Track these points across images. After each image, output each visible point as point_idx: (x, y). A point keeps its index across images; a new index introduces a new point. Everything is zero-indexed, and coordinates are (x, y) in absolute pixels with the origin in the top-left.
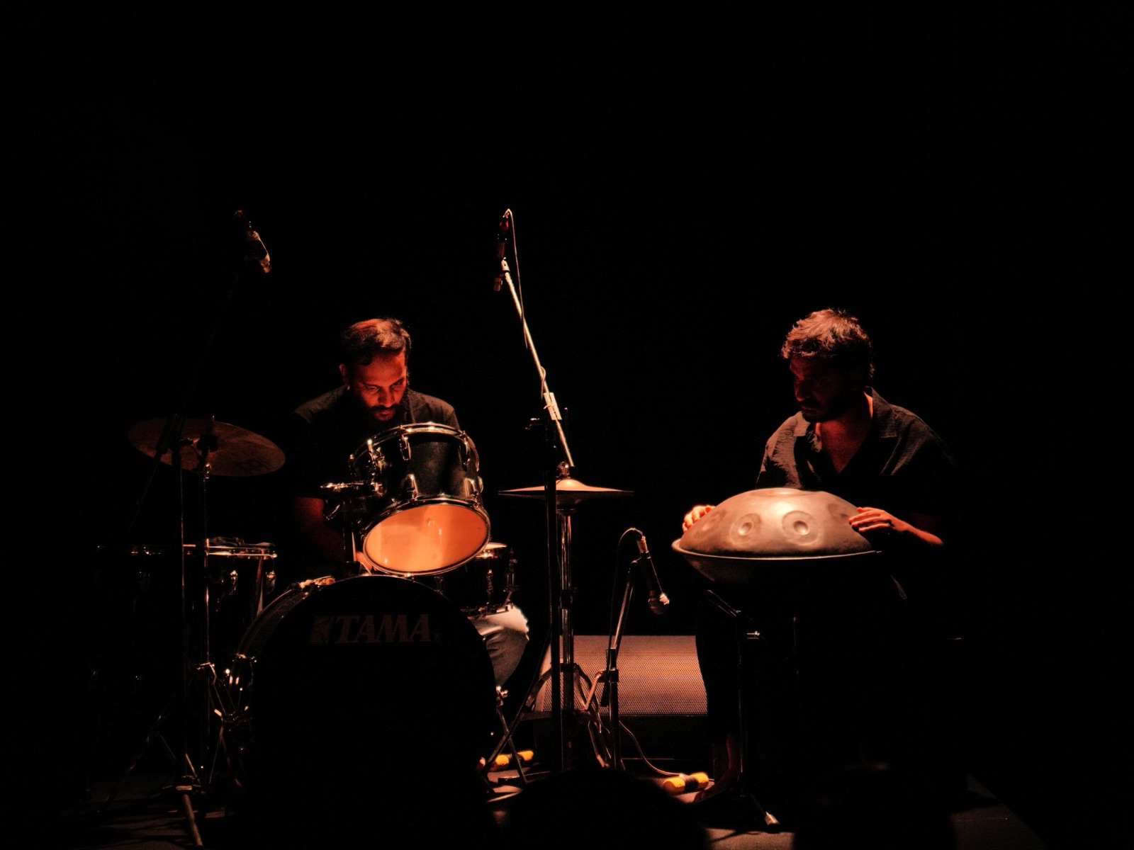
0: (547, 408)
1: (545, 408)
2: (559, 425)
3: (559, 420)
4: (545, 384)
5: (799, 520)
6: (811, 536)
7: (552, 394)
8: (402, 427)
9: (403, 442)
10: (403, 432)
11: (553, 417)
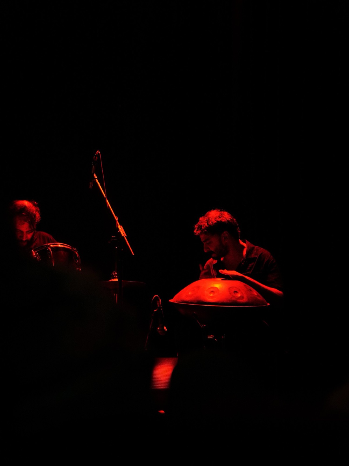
0: (120, 232)
1: (119, 232)
2: (125, 238)
3: (125, 237)
4: (118, 222)
5: (236, 291)
6: (242, 297)
7: (121, 226)
8: (48, 244)
9: (49, 250)
10: (49, 246)
11: (123, 235)
